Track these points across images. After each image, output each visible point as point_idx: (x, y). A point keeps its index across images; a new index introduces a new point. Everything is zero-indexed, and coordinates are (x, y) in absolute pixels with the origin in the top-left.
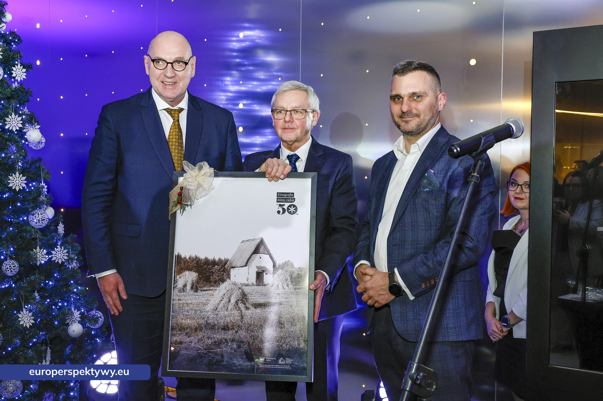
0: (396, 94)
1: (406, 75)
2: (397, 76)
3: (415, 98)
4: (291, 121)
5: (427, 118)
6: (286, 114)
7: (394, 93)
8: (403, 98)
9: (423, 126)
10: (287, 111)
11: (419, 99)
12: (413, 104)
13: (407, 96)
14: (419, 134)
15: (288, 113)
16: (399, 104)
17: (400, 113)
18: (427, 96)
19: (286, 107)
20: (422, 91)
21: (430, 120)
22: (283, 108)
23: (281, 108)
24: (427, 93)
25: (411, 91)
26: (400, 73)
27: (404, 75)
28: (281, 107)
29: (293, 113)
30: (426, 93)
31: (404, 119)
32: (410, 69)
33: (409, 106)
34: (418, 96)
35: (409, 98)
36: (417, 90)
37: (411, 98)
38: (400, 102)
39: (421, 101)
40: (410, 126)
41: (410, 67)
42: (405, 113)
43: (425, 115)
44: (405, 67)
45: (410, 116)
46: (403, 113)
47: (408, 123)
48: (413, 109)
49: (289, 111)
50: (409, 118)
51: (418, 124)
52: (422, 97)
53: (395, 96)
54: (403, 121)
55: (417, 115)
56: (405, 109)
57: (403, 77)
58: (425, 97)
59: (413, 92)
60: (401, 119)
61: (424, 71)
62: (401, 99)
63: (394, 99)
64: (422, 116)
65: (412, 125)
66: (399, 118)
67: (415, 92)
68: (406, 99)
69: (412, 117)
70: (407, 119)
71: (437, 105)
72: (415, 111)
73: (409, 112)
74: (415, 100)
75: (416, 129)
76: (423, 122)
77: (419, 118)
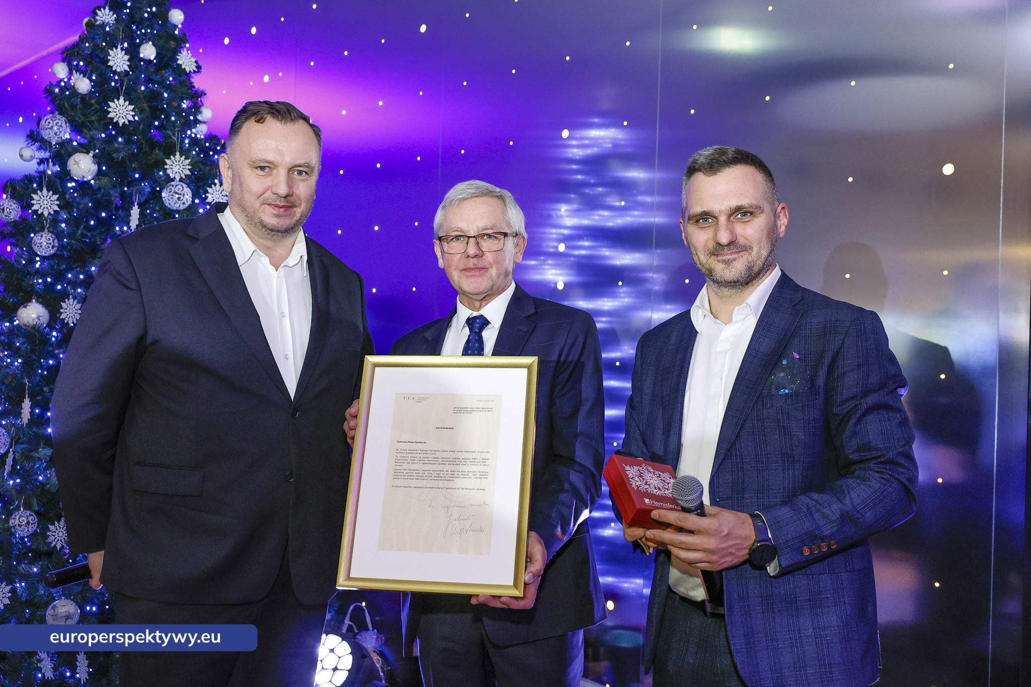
0: (703, 210)
1: (720, 172)
2: (700, 178)
3: (739, 216)
4: (479, 256)
5: (764, 253)
6: (467, 243)
7: (698, 209)
8: (716, 218)
9: (756, 269)
10: (470, 237)
11: (747, 218)
12: (739, 229)
13: (725, 214)
14: (747, 283)
15: (472, 241)
16: (707, 229)
17: (711, 245)
18: (762, 212)
19: (467, 229)
20: (754, 202)
21: (768, 256)
22: (462, 231)
23: (457, 231)
24: (762, 206)
25: (733, 203)
26: (706, 169)
27: (714, 174)
28: (456, 229)
29: (479, 240)
30: (758, 208)
31: (720, 258)
32: (725, 161)
33: (732, 232)
34: (745, 214)
35: (730, 216)
36: (745, 202)
37: (732, 218)
38: (709, 225)
39: (751, 222)
40: (735, 271)
41: (724, 158)
42: (723, 246)
43: (760, 248)
44: (714, 159)
45: (734, 251)
46: (719, 244)
47: (730, 264)
48: (738, 237)
49: (474, 237)
50: (731, 254)
51: (748, 266)
52: (751, 213)
53: (699, 215)
54: (719, 261)
55: (746, 249)
56: (724, 238)
57: (715, 177)
58: (760, 214)
59: (737, 206)
60: (713, 257)
61: (751, 164)
62: (710, 220)
63: (697, 221)
64: (755, 249)
65: (738, 267)
66: (709, 255)
67: (742, 206)
68: (723, 219)
69: (736, 253)
70: (729, 257)
71: (776, 227)
72: (742, 241)
73: (732, 243)
74: (739, 220)
75: (745, 275)
76: (756, 261)
77: (750, 254)
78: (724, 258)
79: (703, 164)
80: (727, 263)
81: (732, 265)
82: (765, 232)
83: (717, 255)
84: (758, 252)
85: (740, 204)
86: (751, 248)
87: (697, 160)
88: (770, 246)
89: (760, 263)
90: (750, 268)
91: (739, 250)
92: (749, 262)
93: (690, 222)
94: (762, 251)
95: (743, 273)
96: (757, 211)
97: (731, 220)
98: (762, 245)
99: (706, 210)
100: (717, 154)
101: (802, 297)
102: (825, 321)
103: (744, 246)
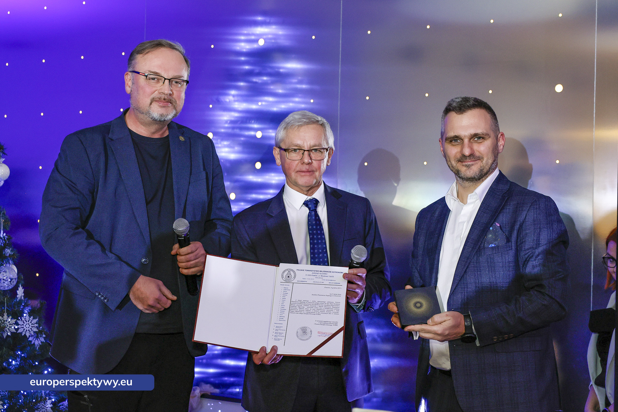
1: (465, 112)
3: (476, 139)
4: (310, 162)
5: (490, 162)
6: (303, 154)
7: (451, 134)
8: (462, 140)
9: (485, 171)
10: (304, 151)
11: (481, 140)
12: (476, 147)
13: (468, 138)
14: (479, 179)
15: (306, 153)
16: (457, 146)
17: (459, 156)
18: (490, 137)
19: (302, 145)
20: (485, 132)
21: (493, 163)
22: (300, 146)
24: (489, 134)
25: (472, 131)
26: (456, 110)
27: (462, 113)
28: (296, 145)
29: (311, 153)
31: (464, 164)
32: (468, 106)
33: (472, 149)
34: (479, 138)
35: (470, 139)
36: (479, 131)
37: (471, 140)
38: (458, 143)
39: (482, 143)
40: (473, 171)
41: (468, 104)
42: (466, 157)
43: (488, 158)
44: (462, 105)
45: (473, 160)
46: (464, 156)
47: (469, 167)
48: (475, 151)
49: (307, 151)
50: (470, 162)
51: (480, 169)
52: (483, 138)
53: (452, 138)
54: (463, 165)
55: (480, 159)
56: (467, 152)
57: (462, 115)
58: (488, 138)
59: (475, 134)
60: (459, 162)
61: (483, 108)
62: (459, 141)
63: (451, 141)
64: (485, 159)
65: (474, 170)
66: (457, 161)
67: (477, 134)
68: (466, 141)
69: (474, 161)
70: (469, 163)
71: (498, 146)
72: (477, 154)
73: (472, 155)
74: (476, 142)
75: (478, 174)
76: (485, 166)
77: (482, 162)
78: (466, 164)
79: (455, 107)
80: (468, 167)
81: (471, 168)
82: (491, 149)
83: (462, 162)
84: (486, 161)
85: (476, 132)
86: (483, 158)
87: (452, 105)
88: (494, 157)
89: (487, 168)
90: (481, 170)
91: (476, 159)
92: (481, 167)
93: (447, 141)
94: (489, 160)
95: (477, 173)
96: (487, 137)
97: (471, 141)
98: (489, 156)
99: (456, 135)
100: (464, 101)
101: (509, 189)
102: (517, 204)
103: (479, 157)
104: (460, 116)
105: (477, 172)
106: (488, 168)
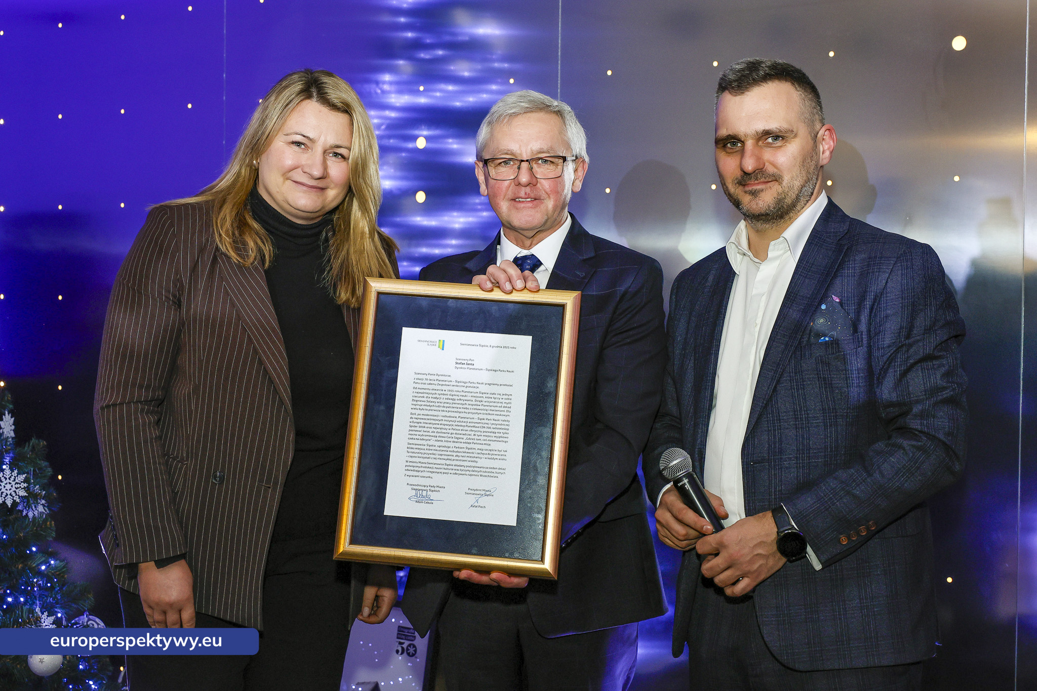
0: (728, 134)
1: (749, 91)
2: (727, 97)
3: (770, 140)
4: (533, 184)
5: (797, 184)
6: (519, 168)
7: (723, 132)
8: (743, 142)
9: (788, 201)
10: (522, 161)
11: (779, 143)
12: (767, 155)
13: (752, 139)
15: (525, 165)
16: (735, 154)
17: (739, 174)
18: (796, 136)
19: (518, 152)
20: (786, 126)
21: (803, 186)
22: (512, 154)
23: (507, 154)
24: (795, 130)
25: (761, 127)
26: (733, 88)
27: (743, 93)
28: (506, 151)
29: (533, 165)
30: (792, 131)
31: (747, 189)
33: (759, 158)
34: (777, 137)
35: (758, 140)
36: (773, 126)
37: (760, 142)
38: (737, 149)
39: (781, 148)
40: (761, 203)
42: (749, 174)
43: (792, 178)
45: (761, 180)
46: (746, 174)
47: (757, 195)
48: (766, 163)
49: (527, 161)
50: (758, 184)
51: (778, 198)
52: (784, 138)
53: (726, 139)
54: (746, 192)
56: (749, 165)
57: (743, 96)
58: (794, 138)
59: (766, 130)
60: (741, 187)
62: (737, 145)
63: (725, 145)
64: (787, 179)
65: (766, 199)
66: (737, 184)
67: (771, 130)
68: (749, 144)
69: (764, 183)
70: (755, 187)
71: (817, 153)
72: (770, 169)
73: (759, 172)
74: (769, 145)
75: (774, 208)
76: (788, 192)
77: (780, 184)
78: (750, 188)
79: (731, 82)
80: (754, 194)
81: (759, 196)
82: (799, 159)
83: (744, 185)
84: (790, 183)
85: (769, 128)
86: (782, 177)
88: (804, 175)
90: (779, 201)
91: (767, 179)
92: (779, 194)
93: (719, 146)
94: (795, 181)
95: (773, 205)
96: (791, 136)
97: (759, 144)
99: (731, 134)
100: (748, 69)
101: (848, 230)
102: (870, 258)
103: (773, 175)
104: (738, 99)
105: (770, 205)
106: (794, 196)
